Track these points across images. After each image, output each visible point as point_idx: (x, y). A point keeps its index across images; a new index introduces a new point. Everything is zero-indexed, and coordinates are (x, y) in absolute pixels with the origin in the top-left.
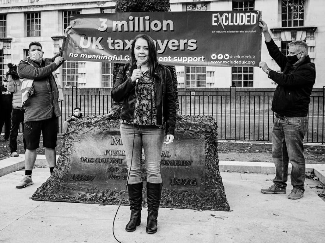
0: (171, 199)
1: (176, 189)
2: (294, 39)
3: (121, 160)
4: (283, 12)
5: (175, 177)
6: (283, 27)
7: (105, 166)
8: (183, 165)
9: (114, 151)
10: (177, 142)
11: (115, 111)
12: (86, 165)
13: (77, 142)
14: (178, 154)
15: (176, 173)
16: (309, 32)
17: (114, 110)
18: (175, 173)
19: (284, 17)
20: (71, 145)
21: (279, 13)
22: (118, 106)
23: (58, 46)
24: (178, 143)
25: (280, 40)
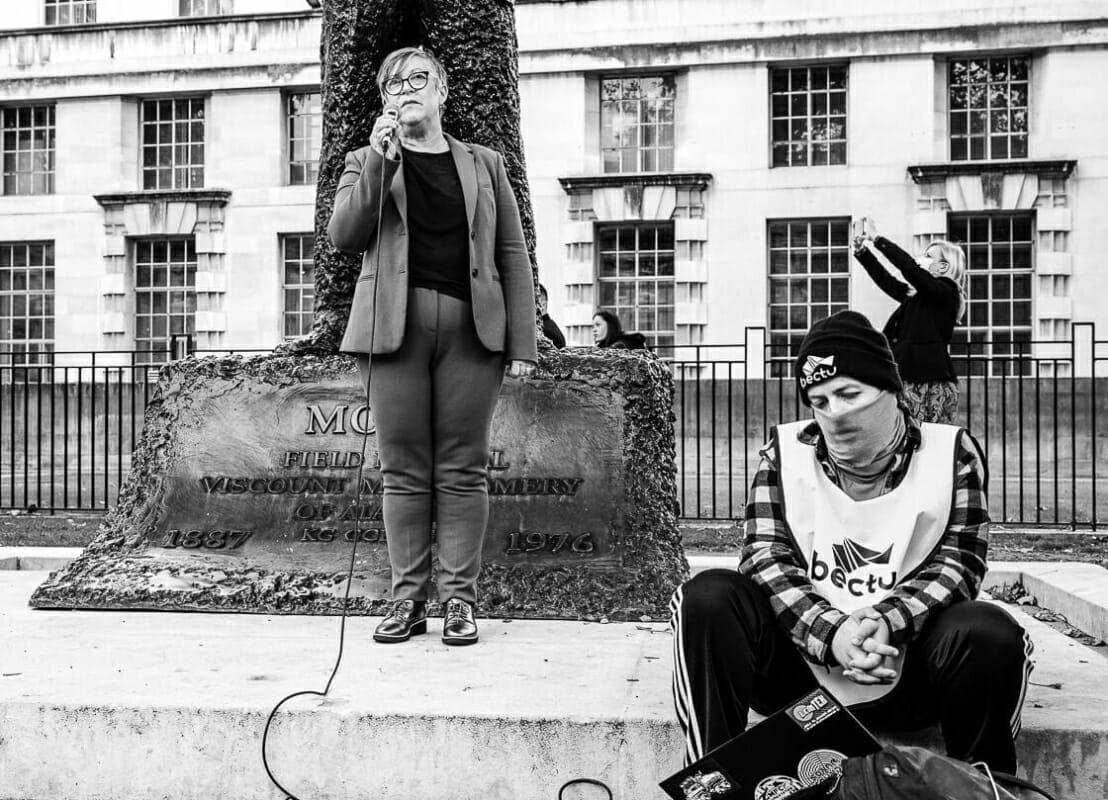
0: (504, 591)
1: (525, 563)
2: (995, 203)
3: (339, 483)
4: (954, 105)
5: (522, 529)
6: (953, 159)
7: (286, 502)
8: (551, 491)
9: (317, 454)
10: (529, 418)
11: (320, 331)
12: (219, 500)
13: (189, 427)
14: (532, 459)
15: (526, 517)
16: (1047, 179)
17: (318, 329)
18: (522, 518)
19: (957, 124)
20: (167, 437)
21: (937, 110)
22: (332, 314)
23: (120, 230)
24: (534, 422)
25: (942, 208)
